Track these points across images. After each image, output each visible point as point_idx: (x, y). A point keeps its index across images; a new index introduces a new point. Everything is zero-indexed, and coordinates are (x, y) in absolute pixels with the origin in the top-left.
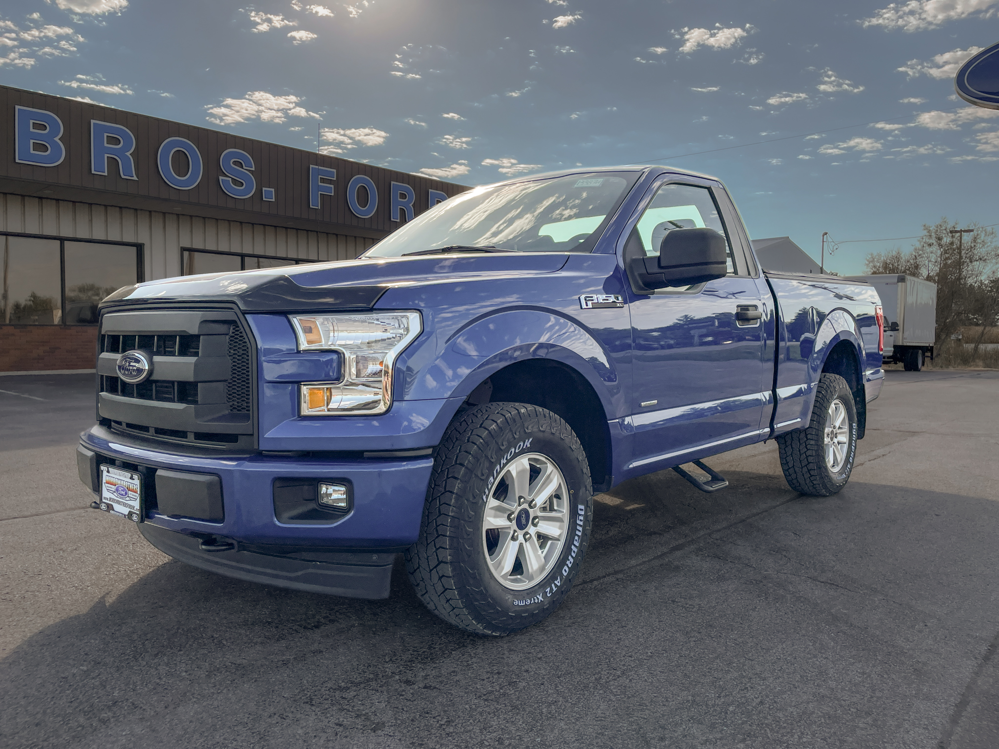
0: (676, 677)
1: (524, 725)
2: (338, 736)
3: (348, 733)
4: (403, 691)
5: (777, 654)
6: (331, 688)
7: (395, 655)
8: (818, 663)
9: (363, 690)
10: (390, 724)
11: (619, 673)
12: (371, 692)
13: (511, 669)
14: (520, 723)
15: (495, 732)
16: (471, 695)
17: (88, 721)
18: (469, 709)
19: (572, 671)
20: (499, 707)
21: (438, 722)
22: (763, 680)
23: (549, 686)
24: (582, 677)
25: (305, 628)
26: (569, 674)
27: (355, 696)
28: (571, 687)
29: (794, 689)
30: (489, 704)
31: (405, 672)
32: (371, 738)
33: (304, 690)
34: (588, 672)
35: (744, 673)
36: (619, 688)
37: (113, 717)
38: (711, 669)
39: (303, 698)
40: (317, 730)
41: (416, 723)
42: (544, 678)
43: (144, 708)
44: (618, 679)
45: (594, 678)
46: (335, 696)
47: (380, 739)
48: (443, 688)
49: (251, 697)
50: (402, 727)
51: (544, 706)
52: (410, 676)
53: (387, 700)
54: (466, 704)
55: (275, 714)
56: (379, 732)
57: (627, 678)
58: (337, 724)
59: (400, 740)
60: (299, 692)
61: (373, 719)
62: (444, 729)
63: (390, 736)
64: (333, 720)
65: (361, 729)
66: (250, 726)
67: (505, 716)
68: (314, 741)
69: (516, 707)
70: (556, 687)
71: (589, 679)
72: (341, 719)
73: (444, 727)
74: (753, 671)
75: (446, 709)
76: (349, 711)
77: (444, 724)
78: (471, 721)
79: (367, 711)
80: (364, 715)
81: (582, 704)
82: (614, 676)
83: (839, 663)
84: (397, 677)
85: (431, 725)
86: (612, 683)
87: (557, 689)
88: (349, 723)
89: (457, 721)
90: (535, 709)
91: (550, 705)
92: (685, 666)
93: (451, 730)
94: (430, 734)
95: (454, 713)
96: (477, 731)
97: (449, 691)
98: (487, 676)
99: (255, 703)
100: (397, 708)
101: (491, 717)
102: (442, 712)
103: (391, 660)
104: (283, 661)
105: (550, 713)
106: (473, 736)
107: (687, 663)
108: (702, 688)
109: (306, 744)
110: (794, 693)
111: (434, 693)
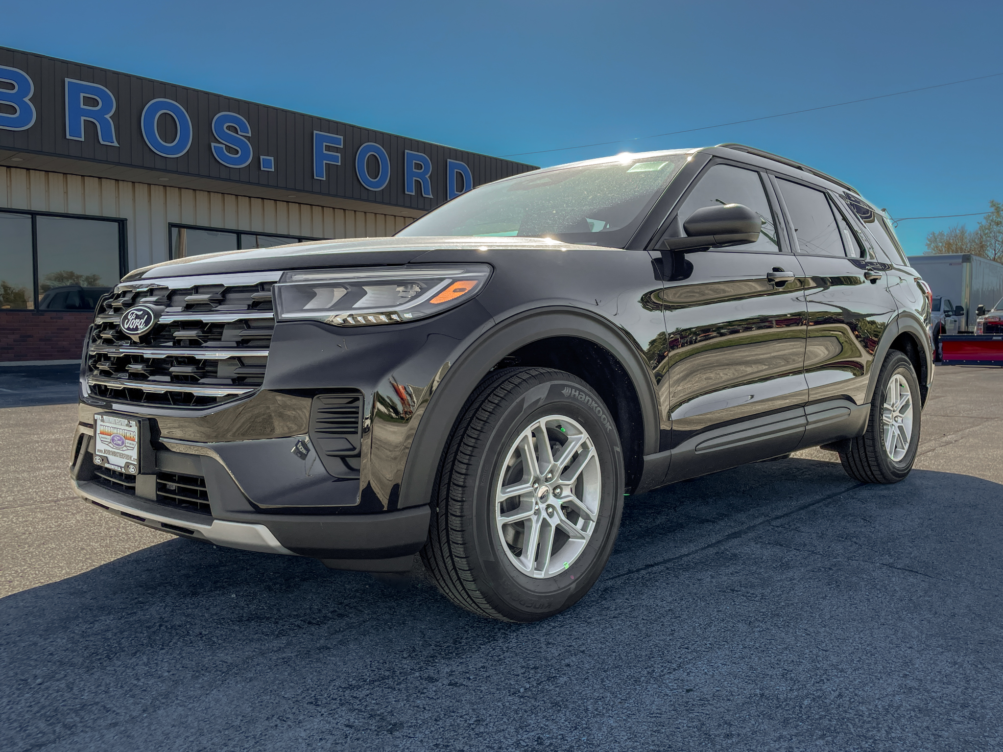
0: (741, 670)
1: (567, 723)
2: (349, 739)
3: (359, 735)
4: (425, 688)
5: (854, 644)
6: (340, 687)
7: (414, 651)
8: (901, 652)
9: (378, 688)
10: (409, 724)
11: (674, 666)
12: (386, 691)
13: (550, 663)
14: (562, 721)
15: (533, 731)
16: (504, 692)
17: (50, 727)
18: (502, 707)
19: (620, 664)
20: (537, 704)
21: (466, 721)
22: (841, 672)
23: (595, 681)
24: (632, 670)
25: (310, 623)
26: (616, 667)
27: (368, 695)
28: (620, 681)
29: (877, 681)
30: (525, 701)
31: (426, 669)
32: (387, 740)
33: (308, 690)
34: (639, 665)
35: (817, 664)
36: (675, 682)
37: (81, 722)
38: (780, 661)
39: (307, 698)
40: (323, 732)
41: (440, 723)
42: (588, 673)
43: (118, 711)
44: (674, 673)
45: (646, 672)
46: (344, 696)
47: (398, 742)
48: (470, 684)
49: (246, 697)
50: (424, 727)
51: (589, 703)
52: (431, 671)
53: (406, 698)
54: (499, 701)
55: (273, 716)
56: (397, 734)
57: (684, 671)
58: (347, 726)
59: (421, 741)
60: (302, 692)
61: (389, 719)
62: (473, 729)
63: (410, 737)
64: (343, 721)
65: (376, 730)
66: (243, 729)
67: (545, 714)
68: (319, 744)
69: (556, 704)
70: (602, 682)
71: (640, 672)
72: (352, 720)
73: (473, 726)
74: (828, 662)
75: (475, 707)
76: (361, 711)
77: (473, 724)
78: (505, 720)
79: (382, 711)
80: (379, 715)
81: (634, 699)
82: (669, 669)
83: (926, 653)
84: (417, 674)
85: (458, 725)
86: (667, 676)
87: (604, 683)
88: (361, 724)
89: (488, 720)
90: (579, 706)
91: (597, 700)
92: (750, 658)
93: (482, 730)
94: (456, 735)
95: (484, 712)
96: (512, 731)
97: (478, 688)
98: (522, 671)
99: (250, 704)
100: (418, 707)
101: (528, 715)
102: (470, 711)
103: (410, 656)
104: (283, 659)
105: (596, 710)
106: (507, 735)
107: (752, 654)
108: (771, 681)
109: (310, 748)
110: (876, 685)
111: (462, 690)
